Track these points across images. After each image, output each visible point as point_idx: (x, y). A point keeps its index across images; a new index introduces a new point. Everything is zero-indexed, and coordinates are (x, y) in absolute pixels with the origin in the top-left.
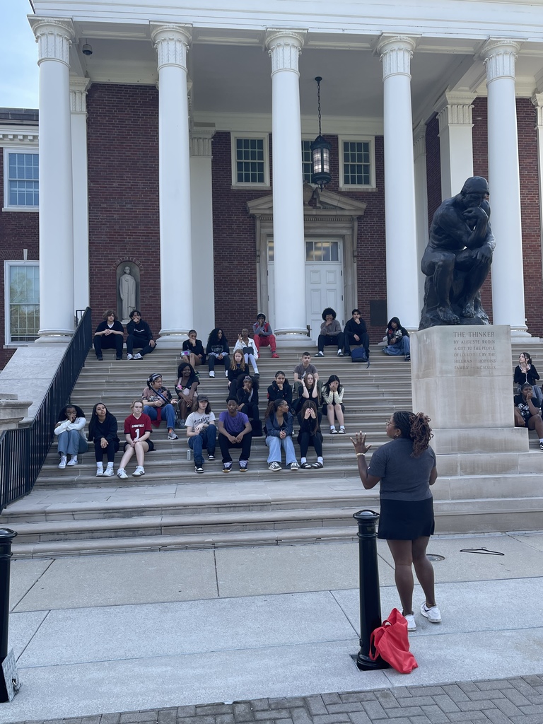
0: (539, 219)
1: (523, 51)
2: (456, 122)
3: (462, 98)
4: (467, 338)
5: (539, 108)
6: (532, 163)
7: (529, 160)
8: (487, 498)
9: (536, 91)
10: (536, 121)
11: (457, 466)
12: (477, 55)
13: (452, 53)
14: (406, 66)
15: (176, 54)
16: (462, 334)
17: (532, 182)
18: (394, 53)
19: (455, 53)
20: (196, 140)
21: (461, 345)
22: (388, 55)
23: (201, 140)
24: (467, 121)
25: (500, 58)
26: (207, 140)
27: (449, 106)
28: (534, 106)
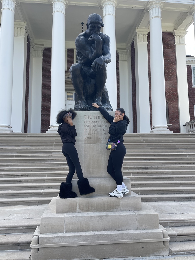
0: (177, 82)
1: (165, 8)
2: (140, 41)
3: (143, 32)
4: (93, 119)
5: (176, 36)
6: (173, 59)
7: (172, 58)
8: (93, 231)
9: (175, 29)
10: (175, 42)
11: (76, 206)
12: (145, 9)
13: (134, 8)
14: (112, 11)
15: (8, 4)
16: (90, 117)
17: (173, 67)
18: (107, 6)
19: (136, 8)
20: (36, 51)
21: (89, 124)
22: (105, 7)
23: (38, 51)
24: (145, 41)
25: (154, 9)
26: (41, 51)
27: (137, 35)
28: (174, 36)
